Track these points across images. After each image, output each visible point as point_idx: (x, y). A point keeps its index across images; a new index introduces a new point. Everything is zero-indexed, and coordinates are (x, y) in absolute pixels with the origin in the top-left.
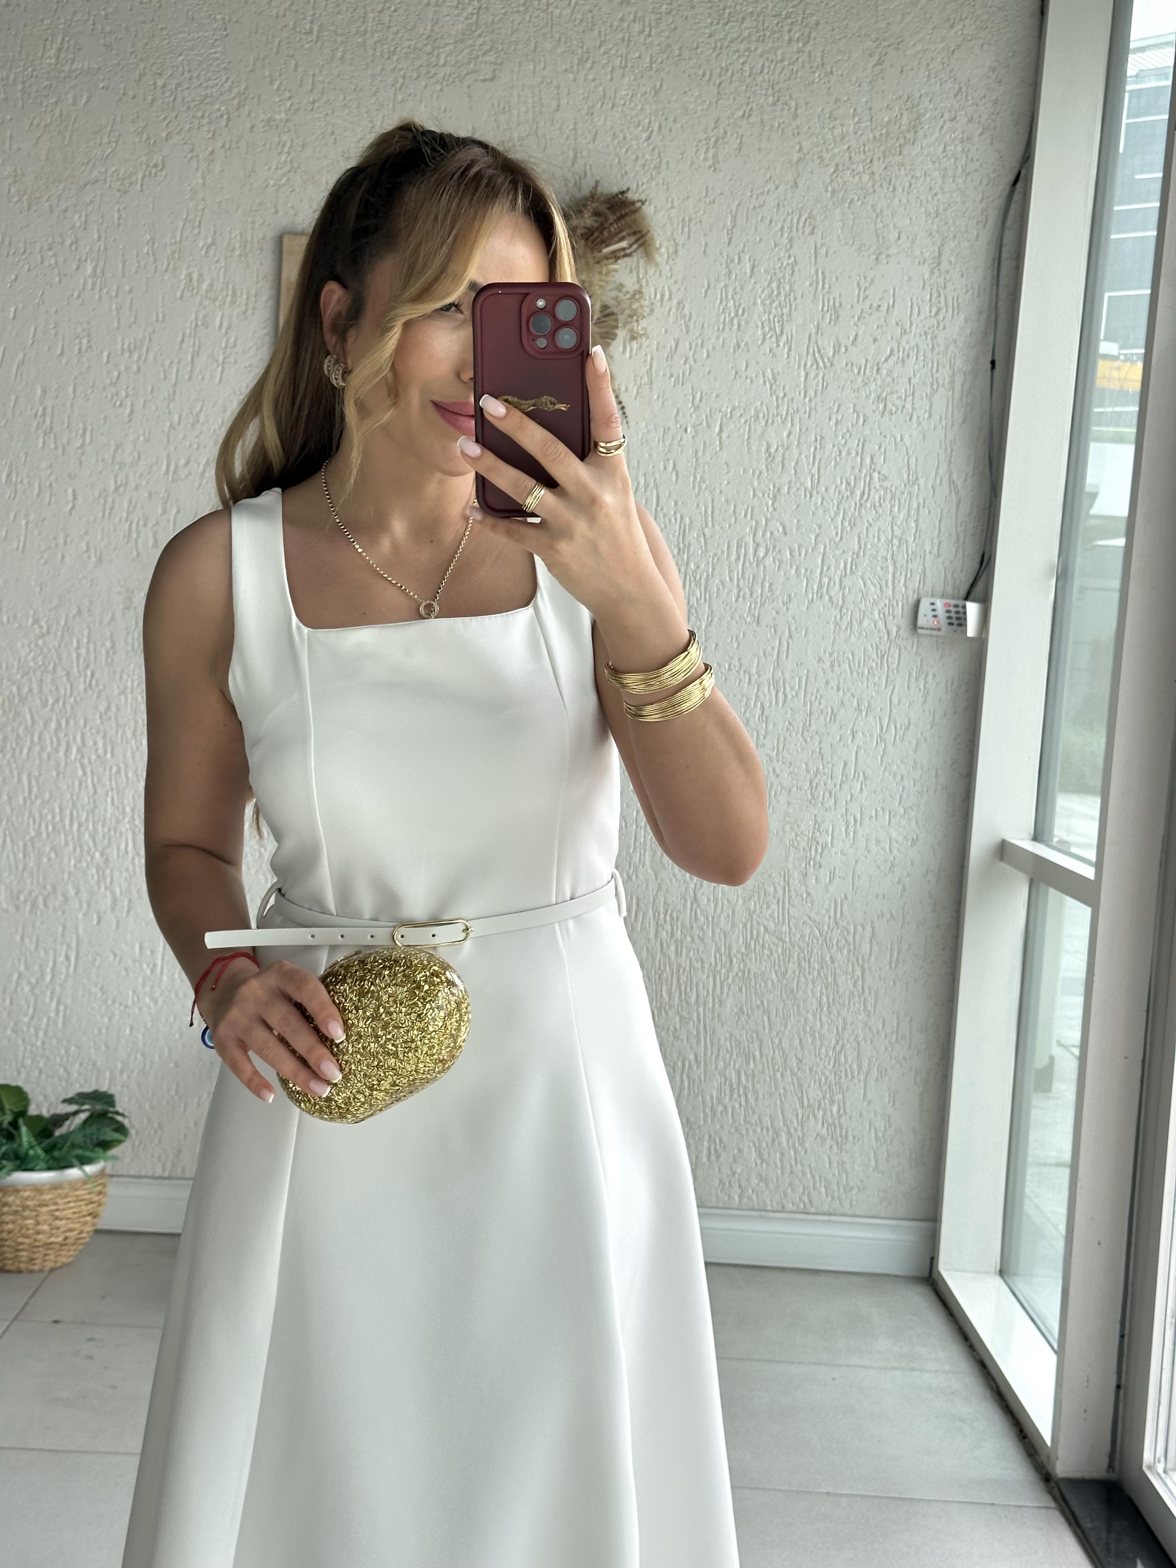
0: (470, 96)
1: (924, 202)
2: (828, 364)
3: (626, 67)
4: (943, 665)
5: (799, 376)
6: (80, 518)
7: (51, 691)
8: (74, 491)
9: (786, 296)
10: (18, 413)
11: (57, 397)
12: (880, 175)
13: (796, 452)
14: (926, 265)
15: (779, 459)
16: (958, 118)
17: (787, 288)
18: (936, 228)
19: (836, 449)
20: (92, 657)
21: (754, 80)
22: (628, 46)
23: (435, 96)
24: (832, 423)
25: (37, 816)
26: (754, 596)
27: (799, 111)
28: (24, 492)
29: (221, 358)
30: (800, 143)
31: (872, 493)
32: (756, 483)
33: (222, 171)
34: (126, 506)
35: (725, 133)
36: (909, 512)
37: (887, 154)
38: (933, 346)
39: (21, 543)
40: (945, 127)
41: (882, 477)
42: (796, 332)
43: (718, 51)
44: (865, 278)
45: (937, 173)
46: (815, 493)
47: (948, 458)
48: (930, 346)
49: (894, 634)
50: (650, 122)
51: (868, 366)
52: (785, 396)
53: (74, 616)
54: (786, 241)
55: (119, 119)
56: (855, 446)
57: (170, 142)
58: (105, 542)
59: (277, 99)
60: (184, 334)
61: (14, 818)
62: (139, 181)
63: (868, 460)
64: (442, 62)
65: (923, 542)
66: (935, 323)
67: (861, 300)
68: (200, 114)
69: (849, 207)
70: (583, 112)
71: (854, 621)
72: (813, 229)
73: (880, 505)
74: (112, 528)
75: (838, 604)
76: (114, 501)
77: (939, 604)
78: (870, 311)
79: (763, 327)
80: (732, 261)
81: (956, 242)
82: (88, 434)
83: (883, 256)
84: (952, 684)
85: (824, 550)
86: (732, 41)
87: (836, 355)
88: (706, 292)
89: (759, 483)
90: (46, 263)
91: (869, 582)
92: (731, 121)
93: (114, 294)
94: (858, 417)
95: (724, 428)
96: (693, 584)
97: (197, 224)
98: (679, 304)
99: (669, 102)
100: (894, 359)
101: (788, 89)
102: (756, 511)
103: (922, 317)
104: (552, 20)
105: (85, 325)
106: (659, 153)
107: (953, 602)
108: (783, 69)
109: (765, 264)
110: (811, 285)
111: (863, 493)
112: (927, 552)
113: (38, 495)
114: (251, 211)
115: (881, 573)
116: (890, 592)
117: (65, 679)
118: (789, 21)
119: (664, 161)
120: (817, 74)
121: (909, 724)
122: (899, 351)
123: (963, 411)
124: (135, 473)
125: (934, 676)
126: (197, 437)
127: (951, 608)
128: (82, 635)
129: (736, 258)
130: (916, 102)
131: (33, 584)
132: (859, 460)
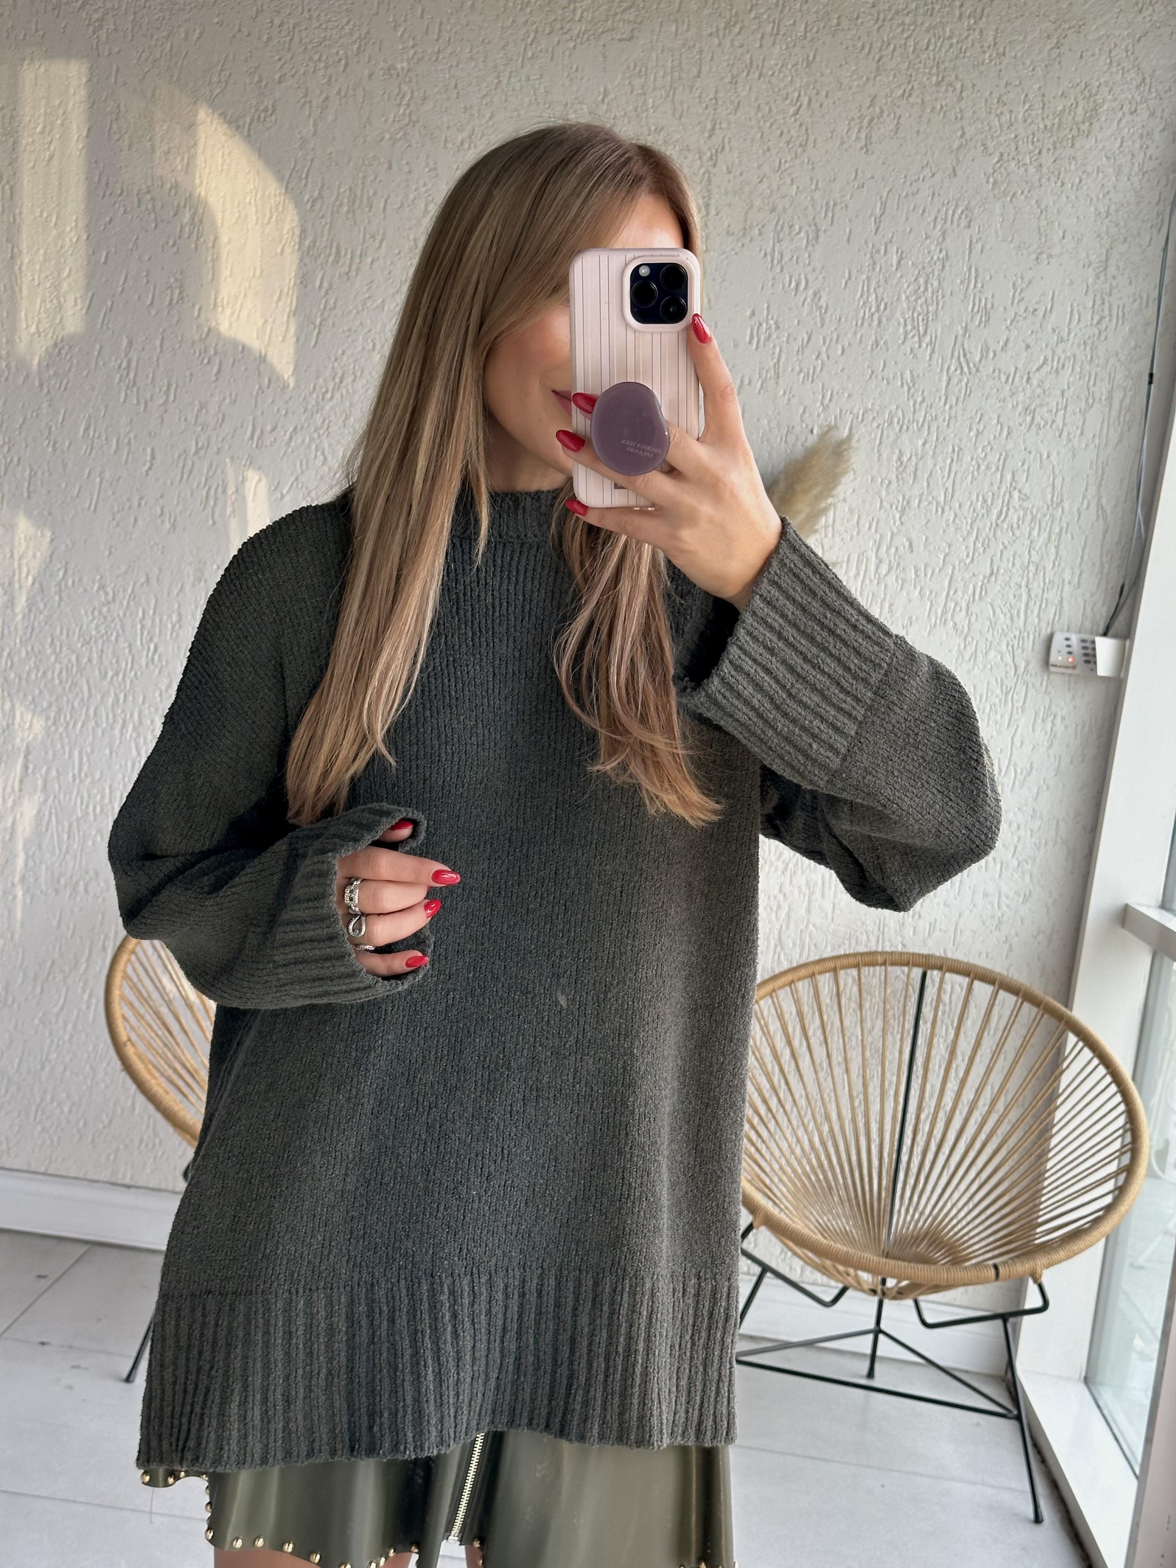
0: (605, 57)
2: (974, 370)
3: (778, 34)
4: (1075, 707)
5: (940, 380)
6: (157, 480)
7: (111, 662)
8: (153, 450)
9: (933, 293)
10: (101, 363)
11: (143, 349)
12: (1048, 168)
13: (930, 463)
14: (1091, 269)
15: (911, 469)
16: (1138, 112)
17: (936, 284)
18: (1105, 229)
19: (974, 462)
20: (157, 630)
21: (918, 57)
22: (782, 11)
23: (567, 53)
24: (972, 434)
25: (86, 795)
27: (964, 94)
28: (101, 447)
29: (318, 320)
30: (962, 128)
31: (1010, 513)
32: (884, 493)
33: (336, 119)
34: (205, 471)
35: (882, 112)
36: (1050, 538)
37: (1058, 145)
38: (1092, 357)
39: (94, 502)
40: (1124, 121)
41: (1023, 496)
42: (942, 332)
43: (880, 23)
44: (1022, 279)
45: (1111, 170)
46: (947, 508)
47: (1098, 480)
48: (1089, 357)
49: (1021, 669)
50: (799, 96)
51: (1018, 375)
52: (923, 400)
53: (142, 585)
54: (939, 234)
55: (231, 57)
56: (996, 460)
57: (283, 85)
58: (181, 507)
59: (400, 47)
60: (281, 292)
61: (62, 796)
62: (247, 126)
63: (1009, 477)
64: (577, 18)
65: (1063, 570)
66: (1097, 332)
67: (1016, 302)
68: (317, 57)
69: (1011, 201)
70: (727, 80)
71: (979, 652)
72: (970, 223)
73: (1018, 527)
74: (189, 493)
75: (962, 632)
76: (193, 464)
77: (1075, 639)
78: (1025, 315)
79: (906, 325)
80: (878, 251)
81: (1126, 246)
82: (172, 391)
83: (1045, 256)
84: (1082, 730)
85: (953, 572)
86: (897, 13)
87: (983, 360)
88: (846, 283)
89: (888, 494)
90: (143, 208)
91: (998, 611)
92: (889, 100)
93: (210, 245)
94: (1002, 428)
95: (854, 431)
97: (304, 176)
98: (815, 294)
99: (822, 75)
100: (1046, 369)
101: (954, 68)
102: (882, 524)
103: (1082, 325)
105: (178, 276)
106: (807, 130)
107: (1090, 639)
108: (951, 46)
109: (913, 258)
110: (962, 282)
111: (1001, 511)
112: (1066, 582)
113: (115, 453)
114: (364, 164)
115: (1013, 601)
116: (1021, 623)
117: (127, 651)
119: (812, 139)
120: (987, 56)
121: (1032, 769)
122: (1053, 361)
123: (1119, 429)
124: (217, 436)
125: (1063, 718)
126: (286, 402)
127: (1088, 645)
128: (149, 605)
129: (883, 248)
130: (1094, 91)
131: (102, 547)
132: (999, 476)
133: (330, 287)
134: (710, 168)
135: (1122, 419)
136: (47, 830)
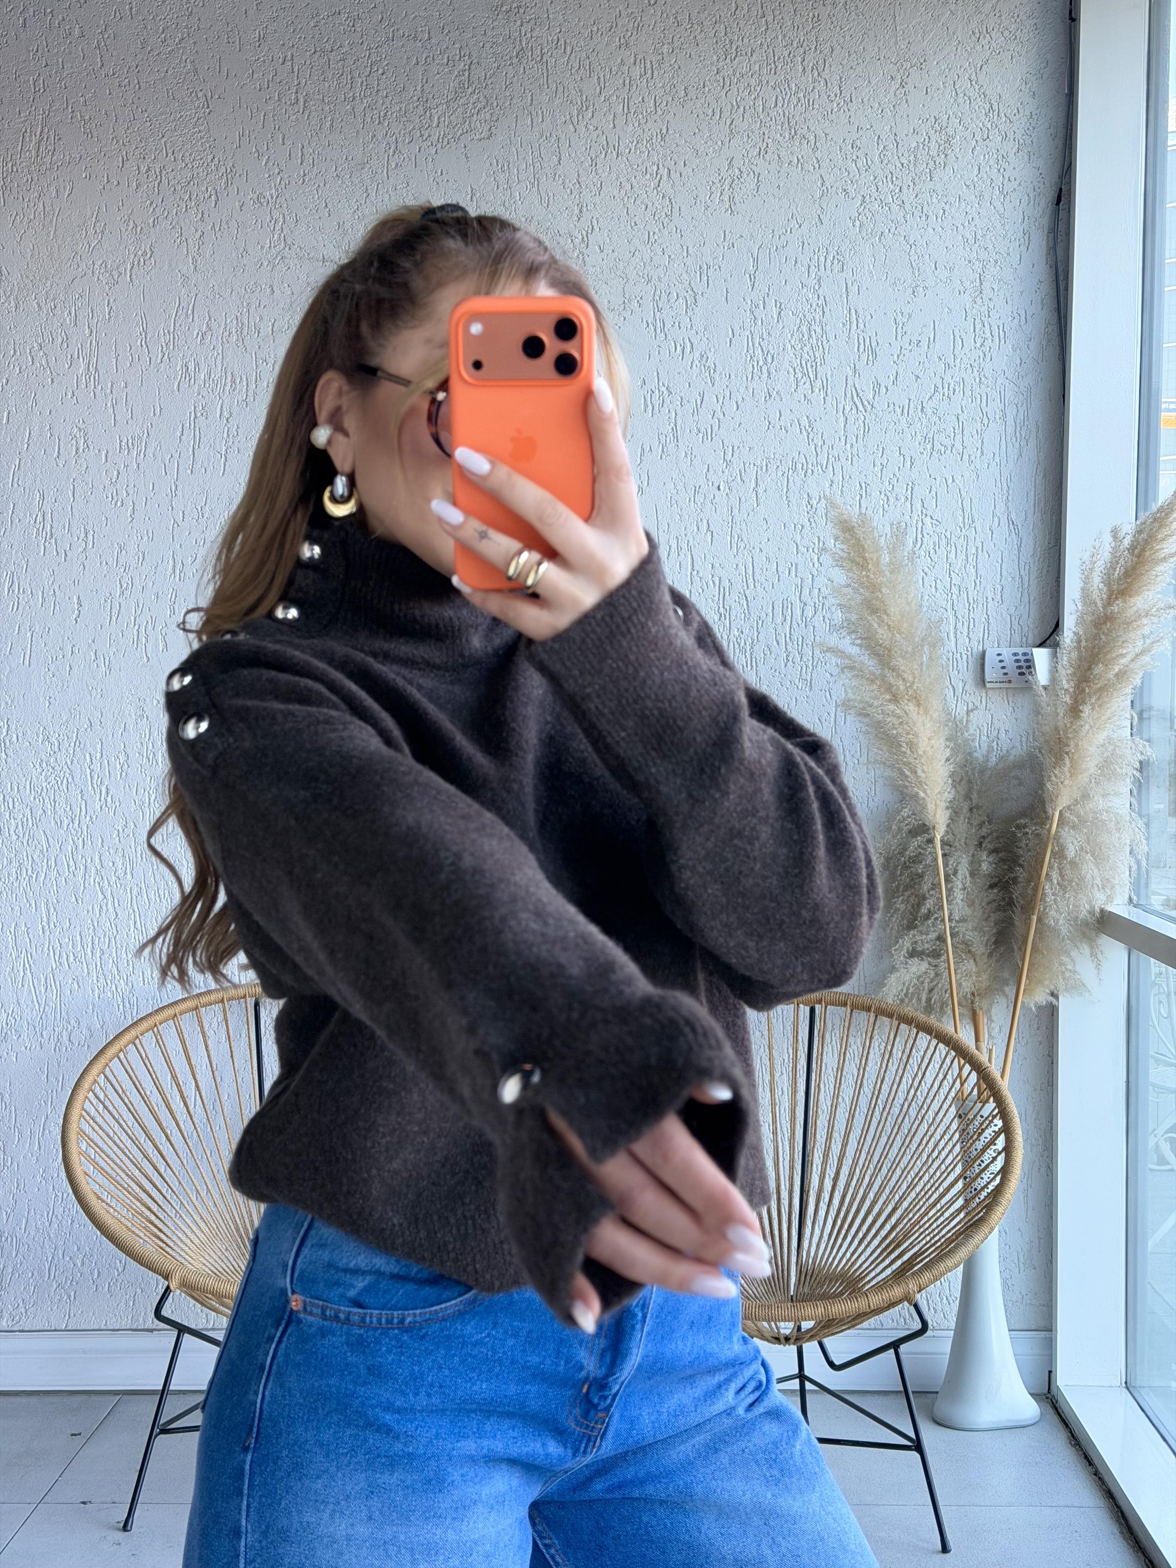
0: (467, 158)
1: (961, 228)
2: (869, 408)
3: (629, 113)
4: (1016, 719)
5: (837, 421)
6: (87, 627)
7: (65, 812)
8: (79, 598)
9: (817, 339)
10: (16, 521)
11: (56, 501)
12: (911, 204)
14: (967, 295)
15: (821, 511)
16: (991, 137)
17: (819, 330)
18: (975, 254)
19: (883, 495)
20: (106, 773)
21: (768, 115)
22: (630, 90)
23: (430, 159)
24: (876, 469)
25: (57, 946)
26: (804, 659)
27: (818, 144)
28: (27, 602)
29: (223, 448)
30: (821, 177)
31: (925, 540)
32: (798, 538)
33: (213, 253)
34: (132, 610)
35: (741, 172)
36: (967, 559)
37: (917, 180)
38: (980, 379)
39: (27, 657)
40: (978, 148)
41: (934, 522)
42: (832, 376)
43: (727, 88)
44: (902, 314)
45: (973, 197)
47: (1005, 497)
48: (978, 380)
49: (960, 690)
50: (658, 169)
51: (912, 406)
52: (824, 443)
53: (86, 730)
54: (814, 281)
55: (104, 208)
56: (904, 491)
57: (158, 228)
58: (113, 649)
59: (267, 176)
60: (183, 427)
61: (33, 950)
62: (128, 272)
63: (919, 505)
64: (435, 124)
65: (985, 588)
66: (981, 354)
67: (899, 337)
68: (187, 196)
69: (880, 241)
70: (587, 164)
72: (843, 267)
73: (935, 552)
74: (120, 635)
76: (120, 606)
77: (1007, 653)
78: (910, 348)
79: (795, 373)
80: (757, 306)
81: (998, 268)
82: (90, 538)
83: (920, 289)
86: (742, 76)
87: (876, 396)
88: (731, 341)
89: (802, 538)
92: (747, 160)
93: (109, 391)
94: (904, 460)
95: (760, 482)
96: (737, 651)
97: (190, 312)
98: (702, 356)
99: (677, 146)
100: (938, 396)
101: (805, 121)
102: (801, 568)
103: (966, 349)
104: (548, 70)
105: (81, 425)
106: (670, 200)
107: (1020, 651)
108: (799, 100)
109: (793, 307)
110: (844, 325)
111: (916, 540)
112: (990, 599)
113: (42, 605)
114: (246, 292)
116: (953, 645)
117: (79, 798)
118: (802, 51)
119: (676, 208)
120: (835, 105)
122: (943, 388)
124: (140, 575)
127: (1020, 657)
128: (95, 749)
129: (761, 302)
130: (945, 125)
131: (41, 700)
132: (909, 506)
133: (231, 416)
134: (584, 250)
135: (1018, 433)
136: (23, 986)
